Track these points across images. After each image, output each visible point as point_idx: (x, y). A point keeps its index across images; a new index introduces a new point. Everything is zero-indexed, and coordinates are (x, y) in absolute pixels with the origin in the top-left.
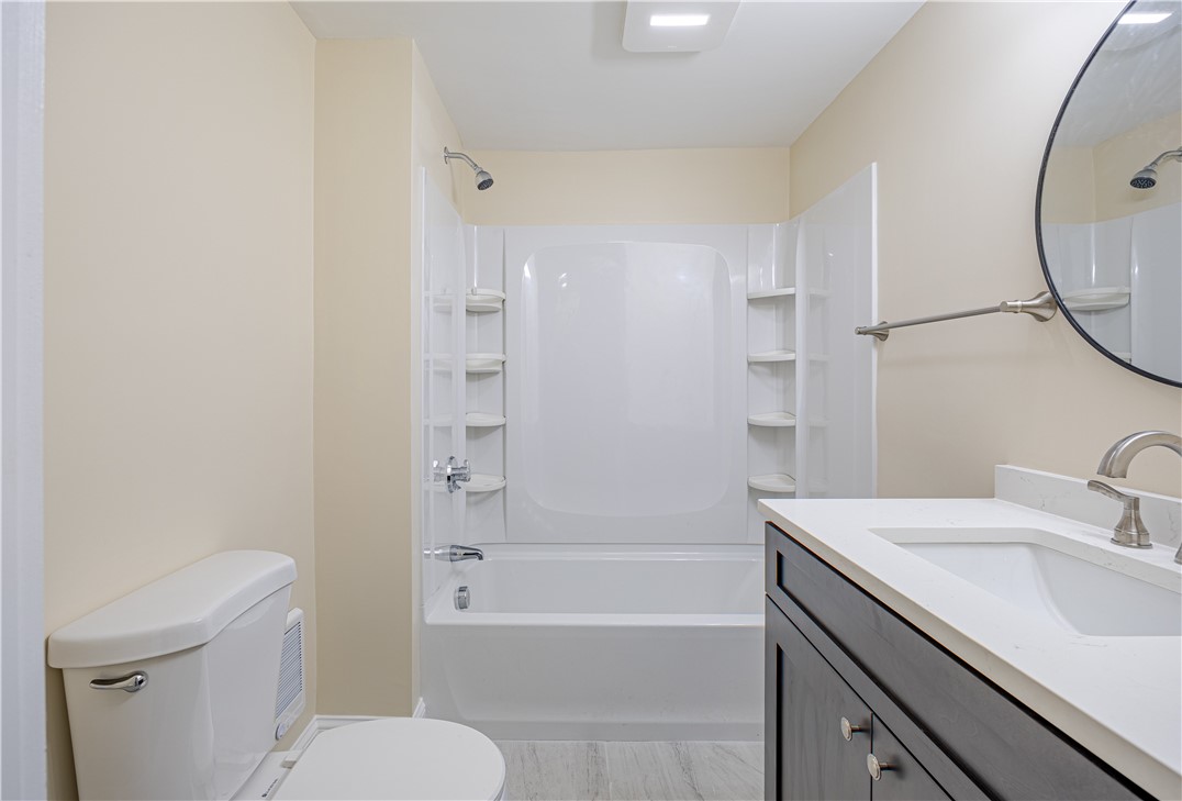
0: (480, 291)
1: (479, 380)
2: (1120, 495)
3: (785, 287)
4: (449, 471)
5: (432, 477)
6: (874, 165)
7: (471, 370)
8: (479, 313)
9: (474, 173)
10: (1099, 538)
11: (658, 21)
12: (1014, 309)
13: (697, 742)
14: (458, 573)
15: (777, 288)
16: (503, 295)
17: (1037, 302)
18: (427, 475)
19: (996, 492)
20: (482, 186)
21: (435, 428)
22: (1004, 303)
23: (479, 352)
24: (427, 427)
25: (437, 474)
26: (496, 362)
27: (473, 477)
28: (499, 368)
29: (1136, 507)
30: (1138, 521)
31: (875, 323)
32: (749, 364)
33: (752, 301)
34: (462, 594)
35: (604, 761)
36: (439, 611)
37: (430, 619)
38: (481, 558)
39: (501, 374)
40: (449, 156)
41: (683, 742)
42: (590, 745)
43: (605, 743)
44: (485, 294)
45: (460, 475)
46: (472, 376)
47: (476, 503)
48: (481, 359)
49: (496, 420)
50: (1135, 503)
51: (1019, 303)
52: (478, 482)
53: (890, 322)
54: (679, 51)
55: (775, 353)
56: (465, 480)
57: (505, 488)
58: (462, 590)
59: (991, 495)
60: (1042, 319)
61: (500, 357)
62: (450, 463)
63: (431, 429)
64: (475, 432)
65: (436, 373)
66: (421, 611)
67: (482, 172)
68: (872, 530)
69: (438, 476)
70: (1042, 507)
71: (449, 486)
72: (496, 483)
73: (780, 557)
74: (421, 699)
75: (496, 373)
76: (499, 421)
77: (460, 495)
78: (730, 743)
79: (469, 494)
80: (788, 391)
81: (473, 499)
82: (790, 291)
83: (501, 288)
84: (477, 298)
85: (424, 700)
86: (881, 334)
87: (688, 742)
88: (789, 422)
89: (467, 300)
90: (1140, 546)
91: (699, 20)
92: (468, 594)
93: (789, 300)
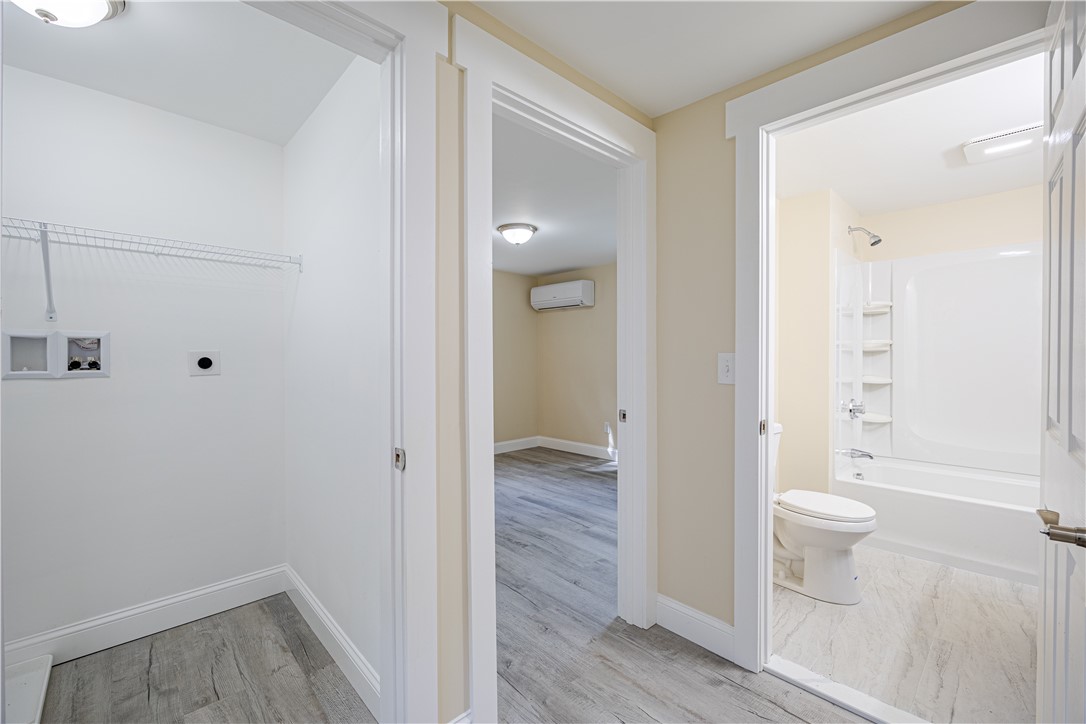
0: (873, 303)
1: (873, 355)
4: (851, 406)
5: (840, 410)
7: (866, 350)
8: (873, 315)
9: (868, 237)
14: (857, 465)
16: (891, 304)
20: (874, 244)
21: (843, 384)
23: (870, 340)
24: (837, 383)
25: (843, 407)
26: (885, 345)
27: (867, 413)
28: (888, 348)
34: (858, 477)
38: (872, 459)
39: (888, 352)
40: (851, 230)
44: (878, 304)
45: (858, 410)
46: (866, 353)
47: (869, 430)
48: (872, 344)
49: (886, 380)
52: (869, 417)
56: (861, 414)
58: (860, 475)
61: (889, 342)
62: (852, 402)
63: (840, 385)
64: (869, 387)
65: (843, 352)
67: (875, 236)
69: (844, 409)
71: (851, 416)
72: (886, 419)
76: (889, 381)
79: (864, 423)
81: (867, 427)
83: (889, 299)
84: (871, 306)
89: (864, 309)
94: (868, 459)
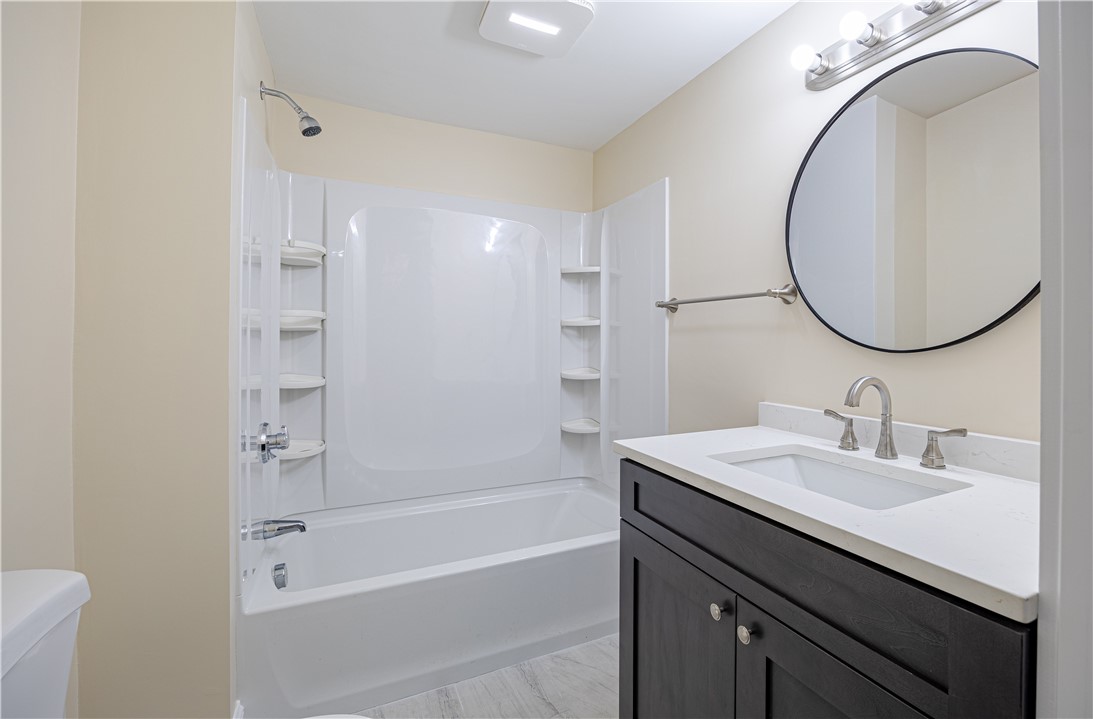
0: (298, 243)
1: (293, 338)
2: (843, 418)
3: (590, 266)
4: (263, 438)
6: (667, 179)
7: (286, 327)
8: (294, 267)
9: (297, 118)
10: (832, 447)
11: (516, 18)
12: (774, 295)
13: (537, 658)
14: (269, 551)
15: (584, 266)
16: (324, 251)
17: (786, 290)
18: (244, 445)
19: (760, 421)
20: (306, 132)
22: (769, 290)
23: (292, 309)
25: (252, 444)
26: (314, 320)
27: (292, 443)
28: (318, 326)
29: (851, 425)
30: (852, 433)
31: (667, 300)
32: (562, 327)
33: (565, 275)
34: (278, 572)
35: (457, 702)
36: (258, 597)
37: (249, 608)
38: (303, 529)
39: (320, 333)
40: (265, 92)
41: (526, 663)
42: (439, 692)
43: (455, 685)
44: (305, 246)
45: (277, 443)
46: (286, 334)
47: (289, 471)
48: (295, 317)
49: (314, 381)
50: (850, 422)
51: (777, 291)
52: (295, 449)
53: (679, 299)
54: (527, 51)
55: (582, 319)
56: (283, 448)
57: (323, 453)
58: (279, 568)
59: (756, 424)
60: (787, 302)
61: (321, 315)
62: (264, 431)
64: (288, 395)
66: (239, 602)
67: (307, 118)
68: (710, 456)
70: (790, 429)
71: (263, 456)
72: (315, 447)
73: (636, 485)
74: (238, 702)
75: (313, 332)
76: (317, 381)
77: (274, 464)
78: (564, 651)
79: (282, 462)
80: (593, 352)
81: (285, 466)
82: (596, 269)
83: (321, 240)
84: (291, 250)
85: (242, 703)
86: (672, 307)
87: (530, 661)
88: (594, 376)
89: (283, 253)
90: (854, 449)
91: (552, 30)
92: (286, 572)
93: (594, 277)
94: (297, 533)
